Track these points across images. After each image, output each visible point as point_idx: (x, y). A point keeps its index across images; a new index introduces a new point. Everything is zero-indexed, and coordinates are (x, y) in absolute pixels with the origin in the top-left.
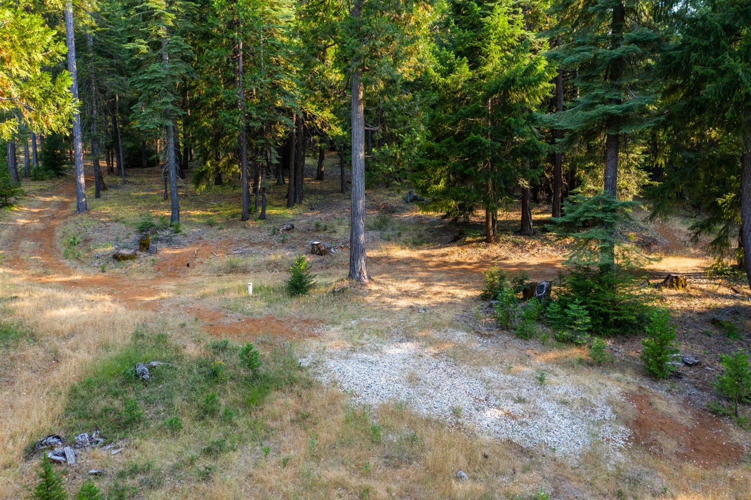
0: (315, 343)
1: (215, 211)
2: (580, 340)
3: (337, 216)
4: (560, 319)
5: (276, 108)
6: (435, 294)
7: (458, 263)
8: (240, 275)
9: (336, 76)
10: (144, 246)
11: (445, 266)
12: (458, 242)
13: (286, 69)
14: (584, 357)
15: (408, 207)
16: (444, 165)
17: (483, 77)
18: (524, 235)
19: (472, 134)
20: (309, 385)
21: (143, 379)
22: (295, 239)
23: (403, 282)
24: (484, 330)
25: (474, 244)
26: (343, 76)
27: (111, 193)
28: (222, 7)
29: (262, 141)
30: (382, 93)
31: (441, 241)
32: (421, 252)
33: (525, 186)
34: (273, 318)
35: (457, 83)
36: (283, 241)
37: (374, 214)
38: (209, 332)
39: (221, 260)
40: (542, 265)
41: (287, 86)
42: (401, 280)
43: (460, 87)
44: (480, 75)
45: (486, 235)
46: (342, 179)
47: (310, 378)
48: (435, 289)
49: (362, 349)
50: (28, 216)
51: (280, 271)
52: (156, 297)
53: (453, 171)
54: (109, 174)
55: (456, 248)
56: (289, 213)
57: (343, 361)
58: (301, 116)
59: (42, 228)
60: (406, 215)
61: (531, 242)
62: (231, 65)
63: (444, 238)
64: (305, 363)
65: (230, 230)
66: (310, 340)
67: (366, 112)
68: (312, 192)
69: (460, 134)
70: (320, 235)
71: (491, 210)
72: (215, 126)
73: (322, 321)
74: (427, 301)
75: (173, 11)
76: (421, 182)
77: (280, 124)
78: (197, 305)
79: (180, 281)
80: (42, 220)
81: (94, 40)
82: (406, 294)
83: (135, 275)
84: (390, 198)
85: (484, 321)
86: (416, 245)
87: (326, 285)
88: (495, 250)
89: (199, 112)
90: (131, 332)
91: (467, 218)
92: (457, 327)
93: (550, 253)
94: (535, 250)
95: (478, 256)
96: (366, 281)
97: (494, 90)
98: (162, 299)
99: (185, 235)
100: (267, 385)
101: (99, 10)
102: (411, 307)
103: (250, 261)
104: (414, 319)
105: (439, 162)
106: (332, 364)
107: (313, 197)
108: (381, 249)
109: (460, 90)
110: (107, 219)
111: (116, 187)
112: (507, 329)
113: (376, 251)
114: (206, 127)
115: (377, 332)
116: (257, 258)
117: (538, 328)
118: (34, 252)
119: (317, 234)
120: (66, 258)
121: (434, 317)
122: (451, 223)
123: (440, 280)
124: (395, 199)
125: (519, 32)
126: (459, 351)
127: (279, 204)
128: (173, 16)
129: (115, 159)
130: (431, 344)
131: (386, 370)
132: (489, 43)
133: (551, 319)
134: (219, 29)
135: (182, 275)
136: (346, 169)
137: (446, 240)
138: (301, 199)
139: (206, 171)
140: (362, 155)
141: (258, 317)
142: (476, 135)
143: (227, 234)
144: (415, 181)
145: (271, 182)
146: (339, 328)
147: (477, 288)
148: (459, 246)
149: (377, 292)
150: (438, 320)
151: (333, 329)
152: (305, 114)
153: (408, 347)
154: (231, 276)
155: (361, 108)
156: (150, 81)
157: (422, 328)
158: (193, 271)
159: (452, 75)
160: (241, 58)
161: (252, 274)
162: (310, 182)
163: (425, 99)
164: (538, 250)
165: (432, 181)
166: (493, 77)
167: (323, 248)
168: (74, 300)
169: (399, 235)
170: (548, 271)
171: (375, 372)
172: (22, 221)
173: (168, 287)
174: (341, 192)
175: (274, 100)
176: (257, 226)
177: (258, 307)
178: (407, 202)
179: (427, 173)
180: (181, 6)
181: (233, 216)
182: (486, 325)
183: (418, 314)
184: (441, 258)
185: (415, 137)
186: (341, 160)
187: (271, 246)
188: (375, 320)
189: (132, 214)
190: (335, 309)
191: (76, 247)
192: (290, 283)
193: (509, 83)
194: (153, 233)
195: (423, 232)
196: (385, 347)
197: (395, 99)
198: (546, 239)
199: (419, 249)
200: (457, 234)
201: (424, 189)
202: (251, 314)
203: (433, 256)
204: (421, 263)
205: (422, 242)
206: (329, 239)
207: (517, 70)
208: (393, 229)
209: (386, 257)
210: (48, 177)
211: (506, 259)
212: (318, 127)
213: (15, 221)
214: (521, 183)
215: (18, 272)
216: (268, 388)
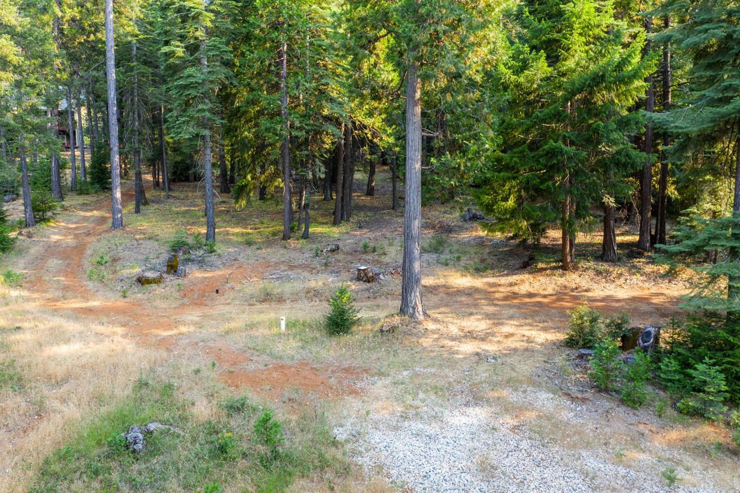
0: (355, 403)
1: (255, 229)
2: (714, 414)
3: (388, 235)
4: (679, 381)
5: (322, 116)
6: (507, 337)
7: (530, 295)
8: (274, 305)
9: (389, 75)
10: (172, 268)
11: (515, 298)
12: (529, 268)
13: (334, 73)
14: (721, 439)
15: (466, 226)
16: (514, 178)
17: (564, 75)
18: (606, 261)
19: (551, 141)
20: (345, 471)
21: (134, 451)
22: (339, 261)
23: (466, 319)
24: (574, 390)
25: (548, 272)
26: (397, 74)
27: (153, 207)
28: (265, 6)
29: (306, 152)
30: (444, 91)
31: (507, 267)
32: (485, 280)
33: (611, 204)
34: (307, 364)
35: (532, 82)
36: (326, 265)
37: (430, 233)
38: (226, 382)
39: (255, 285)
40: (634, 299)
41: (335, 92)
42: (463, 316)
43: (535, 86)
44: (559, 72)
45: (561, 261)
46: (394, 194)
47: (347, 460)
48: (506, 329)
49: (417, 414)
50: (64, 231)
51: (320, 301)
52: (175, 332)
53: (526, 186)
54: (155, 188)
55: (527, 276)
56: (335, 232)
57: (391, 434)
58: (350, 125)
59: (74, 245)
60: (465, 236)
61: (616, 270)
62: (273, 68)
63: (511, 263)
64: (340, 434)
65: (269, 250)
66: (349, 399)
67: (424, 114)
68: (360, 208)
69: (533, 143)
70: (368, 257)
71: (568, 233)
72: (257, 136)
73: (366, 371)
74: (496, 346)
75: (212, 11)
76: (486, 199)
77: (327, 134)
78: (220, 344)
79: (207, 311)
80: (76, 236)
81: (138, 48)
82: (470, 335)
83: (158, 303)
84: (447, 216)
85: (573, 377)
86: (479, 271)
87: (374, 321)
88: (573, 279)
89: (240, 121)
90: (134, 378)
91: (538, 240)
92: (537, 385)
93: (640, 284)
94: (622, 280)
95: (553, 286)
96: (421, 317)
97: (578, 89)
98: (180, 334)
99: (219, 255)
100: (290, 468)
101: (142, 16)
102: (477, 354)
103: (287, 288)
104: (483, 373)
105: (510, 175)
106: (376, 437)
107: (362, 214)
108: (438, 275)
109: (534, 91)
110: (142, 236)
111: (158, 201)
112: (607, 390)
113: (433, 278)
114: (246, 137)
115: (436, 389)
116: (295, 284)
117: (648, 391)
118: (58, 272)
119: (364, 256)
120: (91, 279)
121: (507, 369)
122: (518, 245)
123: (511, 318)
124: (453, 217)
125: (608, 20)
126: (545, 423)
127: (325, 221)
128: (211, 15)
129: (161, 173)
130: (506, 410)
131: (449, 449)
132: (571, 35)
133: (665, 380)
134: (262, 30)
135: (209, 303)
136: (399, 185)
137: (514, 266)
138: (349, 216)
139: (246, 185)
140: (418, 166)
141: (288, 362)
142: (556, 142)
143: (265, 256)
144: (479, 198)
145: (317, 198)
146: (388, 381)
147: (558, 329)
148: (530, 273)
149: (433, 332)
150: (514, 374)
151: (380, 383)
152: (354, 123)
153: (478, 415)
154: (265, 306)
155: (418, 110)
156: (185, 87)
157: (494, 386)
158: (221, 299)
159: (526, 72)
160: (285, 62)
161: (288, 304)
162: (359, 198)
163: (495, 99)
164: (626, 280)
165: (500, 197)
166: (575, 75)
167: (371, 274)
168: (81, 333)
169: (459, 259)
170: (644, 307)
171: (434, 453)
172: (55, 238)
173: (190, 318)
174: (393, 208)
175: (321, 107)
176: (299, 246)
177: (290, 348)
178: (465, 220)
179: (493, 188)
180: (221, 5)
181: (274, 234)
182: (577, 383)
183: (486, 364)
184: (509, 289)
185: (483, 144)
186: (394, 174)
187: (312, 270)
188: (433, 370)
189: (167, 231)
190: (382, 353)
191: (103, 268)
192: (330, 319)
193: (597, 80)
194: (184, 253)
195: (485, 256)
196: (447, 412)
197: (460, 98)
198: (634, 267)
199: (482, 277)
200: (526, 259)
201: (489, 208)
202: (281, 358)
203: (500, 285)
204: (487, 295)
205: (486, 269)
206: (379, 262)
207: (608, 64)
208: (451, 252)
209: (444, 286)
210: (93, 191)
211: (587, 291)
212: (368, 138)
213: (49, 237)
214: (605, 200)
215: (35, 295)
216: (290, 474)
